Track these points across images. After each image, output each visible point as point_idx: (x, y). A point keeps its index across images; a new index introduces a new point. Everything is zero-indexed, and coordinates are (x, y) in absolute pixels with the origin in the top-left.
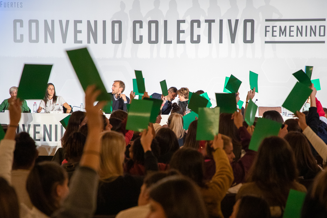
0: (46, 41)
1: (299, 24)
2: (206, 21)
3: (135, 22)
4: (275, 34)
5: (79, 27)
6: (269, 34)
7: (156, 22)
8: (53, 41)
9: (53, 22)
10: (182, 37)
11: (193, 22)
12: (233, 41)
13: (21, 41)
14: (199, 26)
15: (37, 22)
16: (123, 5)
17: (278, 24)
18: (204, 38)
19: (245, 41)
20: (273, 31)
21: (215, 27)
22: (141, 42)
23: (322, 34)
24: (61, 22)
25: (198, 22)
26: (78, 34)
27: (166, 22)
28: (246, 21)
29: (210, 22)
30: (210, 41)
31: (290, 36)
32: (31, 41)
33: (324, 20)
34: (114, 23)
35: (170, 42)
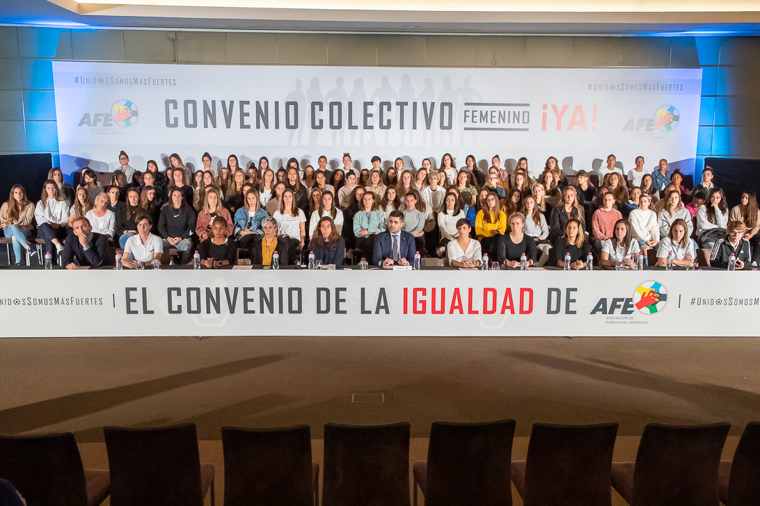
0: (206, 126)
1: (502, 109)
2: (398, 104)
3: (313, 104)
4: (475, 119)
5: (246, 109)
6: (469, 119)
7: (339, 104)
8: (215, 126)
9: (214, 102)
10: (370, 121)
11: (382, 104)
12: (428, 127)
13: (176, 125)
14: (389, 109)
15: (194, 103)
16: (299, 84)
17: (478, 108)
18: (395, 123)
19: (442, 127)
20: (473, 116)
21: (408, 110)
22: (321, 127)
23: (526, 121)
24: (223, 102)
25: (389, 104)
26: (245, 117)
27: (350, 104)
28: (443, 105)
29: (402, 105)
30: (402, 127)
31: (491, 122)
32: (187, 125)
33: (528, 105)
34: (288, 104)
35: (356, 127)
